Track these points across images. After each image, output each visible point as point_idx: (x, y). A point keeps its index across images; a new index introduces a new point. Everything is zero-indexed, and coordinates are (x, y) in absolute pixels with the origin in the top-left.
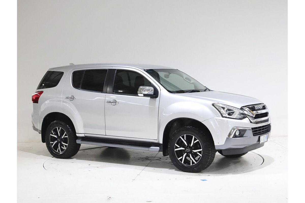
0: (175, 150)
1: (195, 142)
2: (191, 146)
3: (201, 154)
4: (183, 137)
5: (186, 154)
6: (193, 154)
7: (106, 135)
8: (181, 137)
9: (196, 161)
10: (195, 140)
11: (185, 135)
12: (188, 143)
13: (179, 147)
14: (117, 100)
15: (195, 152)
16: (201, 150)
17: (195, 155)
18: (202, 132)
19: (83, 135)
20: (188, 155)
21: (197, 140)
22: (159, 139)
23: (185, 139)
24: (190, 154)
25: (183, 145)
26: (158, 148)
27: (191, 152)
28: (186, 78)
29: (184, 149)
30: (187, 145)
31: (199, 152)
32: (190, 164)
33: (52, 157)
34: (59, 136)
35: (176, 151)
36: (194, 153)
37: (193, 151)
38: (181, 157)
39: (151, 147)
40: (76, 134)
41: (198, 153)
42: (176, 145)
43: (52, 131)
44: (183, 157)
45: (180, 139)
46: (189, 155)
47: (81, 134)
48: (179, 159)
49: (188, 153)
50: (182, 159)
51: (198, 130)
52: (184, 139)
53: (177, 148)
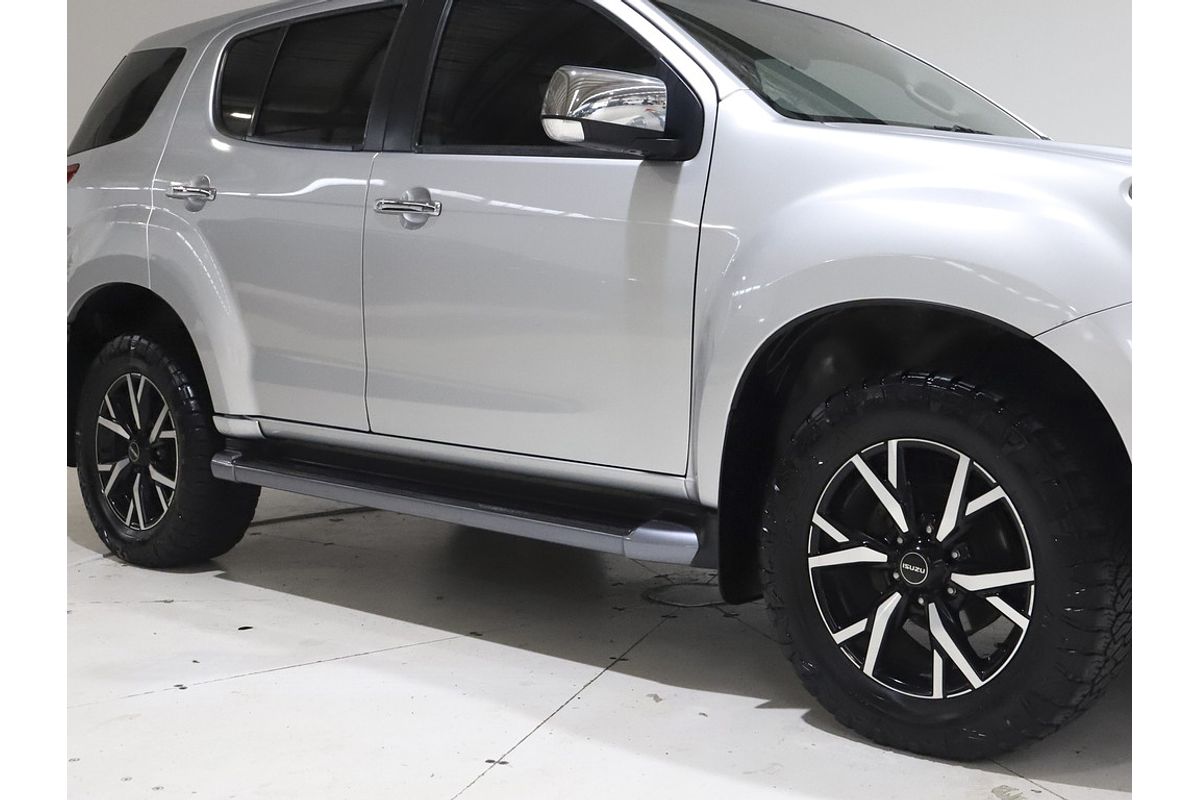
0: (815, 562)
1: (974, 506)
2: (941, 536)
3: (1021, 608)
4: (879, 465)
5: (896, 597)
6: (956, 603)
7: (370, 432)
8: (857, 461)
9: (980, 665)
10: (974, 489)
11: (893, 445)
12: (918, 515)
13: (840, 538)
14: (432, 191)
15: (971, 588)
16: (1026, 575)
17: (969, 615)
18: (1037, 426)
19: (250, 429)
20: (914, 610)
21: (988, 487)
22: (695, 474)
23: (893, 477)
24: (932, 607)
25: (876, 529)
26: (692, 537)
27: (939, 590)
28: (923, 89)
29: (882, 558)
30: (904, 528)
31: (1005, 592)
32: (928, 686)
33: (105, 556)
34: (139, 427)
35: (821, 571)
36: (960, 598)
37: (957, 578)
38: (860, 627)
39: (640, 531)
40: (215, 418)
41: (996, 602)
42: (818, 520)
43: (107, 397)
44: (870, 626)
45: (855, 473)
46: (925, 608)
47: (242, 417)
48: (840, 637)
49: (910, 595)
50: (866, 635)
51: (1001, 403)
52: (882, 476)
53: (827, 545)
